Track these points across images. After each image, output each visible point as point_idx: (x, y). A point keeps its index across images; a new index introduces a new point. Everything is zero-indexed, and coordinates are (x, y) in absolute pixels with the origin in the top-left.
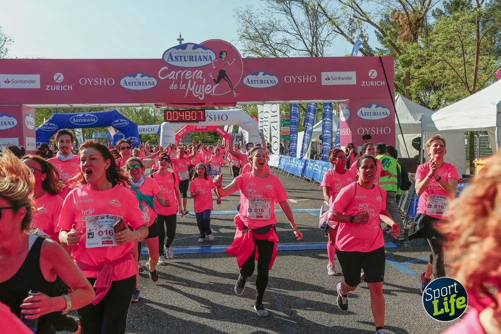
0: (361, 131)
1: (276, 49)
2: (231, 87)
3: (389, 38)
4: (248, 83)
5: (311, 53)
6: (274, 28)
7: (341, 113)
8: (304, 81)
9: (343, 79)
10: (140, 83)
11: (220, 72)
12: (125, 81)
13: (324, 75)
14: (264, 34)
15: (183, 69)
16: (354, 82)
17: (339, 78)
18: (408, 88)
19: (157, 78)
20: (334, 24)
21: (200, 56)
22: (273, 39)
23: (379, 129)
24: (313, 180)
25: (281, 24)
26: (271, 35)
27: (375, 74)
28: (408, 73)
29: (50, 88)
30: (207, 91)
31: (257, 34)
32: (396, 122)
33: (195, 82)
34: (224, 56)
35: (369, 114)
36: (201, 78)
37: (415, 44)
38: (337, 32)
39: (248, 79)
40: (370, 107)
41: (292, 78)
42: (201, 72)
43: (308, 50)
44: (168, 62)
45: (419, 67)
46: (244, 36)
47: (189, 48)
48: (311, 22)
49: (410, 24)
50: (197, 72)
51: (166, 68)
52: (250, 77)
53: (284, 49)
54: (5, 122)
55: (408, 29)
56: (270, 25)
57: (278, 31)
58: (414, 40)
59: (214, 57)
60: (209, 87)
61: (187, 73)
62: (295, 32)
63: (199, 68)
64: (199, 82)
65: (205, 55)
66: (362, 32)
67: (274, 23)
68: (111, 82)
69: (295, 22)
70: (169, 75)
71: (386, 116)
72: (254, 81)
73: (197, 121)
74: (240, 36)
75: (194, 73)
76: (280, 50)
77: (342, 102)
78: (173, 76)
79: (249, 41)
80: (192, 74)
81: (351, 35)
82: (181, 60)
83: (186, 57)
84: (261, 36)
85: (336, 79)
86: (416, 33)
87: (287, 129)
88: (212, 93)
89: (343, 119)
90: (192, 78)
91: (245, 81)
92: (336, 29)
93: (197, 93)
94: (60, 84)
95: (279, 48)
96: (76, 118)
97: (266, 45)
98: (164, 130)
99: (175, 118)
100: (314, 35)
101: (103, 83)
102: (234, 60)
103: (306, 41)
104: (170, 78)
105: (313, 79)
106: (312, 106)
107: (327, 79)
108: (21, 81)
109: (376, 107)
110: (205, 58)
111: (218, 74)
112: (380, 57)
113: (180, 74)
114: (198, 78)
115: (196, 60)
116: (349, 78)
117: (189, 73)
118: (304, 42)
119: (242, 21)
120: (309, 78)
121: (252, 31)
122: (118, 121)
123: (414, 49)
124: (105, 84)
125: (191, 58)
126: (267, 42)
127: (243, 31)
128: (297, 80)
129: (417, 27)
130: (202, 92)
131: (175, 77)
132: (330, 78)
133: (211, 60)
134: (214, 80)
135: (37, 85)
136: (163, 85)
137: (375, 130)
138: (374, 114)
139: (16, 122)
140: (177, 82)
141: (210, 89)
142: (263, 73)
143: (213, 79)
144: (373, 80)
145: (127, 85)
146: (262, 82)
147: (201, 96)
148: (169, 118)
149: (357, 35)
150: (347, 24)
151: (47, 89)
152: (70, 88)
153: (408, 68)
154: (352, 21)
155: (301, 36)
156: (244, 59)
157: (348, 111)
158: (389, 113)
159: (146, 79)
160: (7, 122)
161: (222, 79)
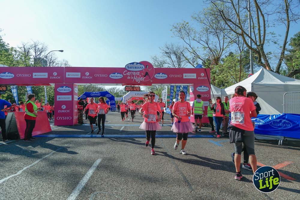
2: (150, 79)
4: (156, 77)
7: (190, 89)
8: (177, 77)
10: (116, 76)
12: (111, 75)
13: (184, 75)
15: (133, 71)
16: (195, 77)
17: (190, 76)
19: (123, 74)
21: (139, 67)
23: (205, 95)
27: (203, 75)
28: (214, 78)
29: (84, 77)
32: (211, 94)
34: (148, 67)
35: (201, 89)
40: (201, 87)
41: (172, 75)
42: (139, 73)
44: (127, 69)
47: (135, 64)
51: (126, 71)
52: (157, 75)
55: (214, 61)
59: (144, 67)
61: (134, 73)
63: (138, 71)
64: (138, 76)
65: (141, 66)
68: (106, 76)
70: (127, 74)
75: (136, 73)
77: (191, 85)
78: (129, 74)
82: (132, 68)
85: (188, 76)
86: (217, 63)
89: (191, 91)
90: (135, 75)
93: (137, 80)
99: (129, 89)
102: (151, 68)
105: (180, 76)
108: (73, 75)
109: (204, 87)
110: (141, 68)
111: (145, 73)
112: (205, 69)
113: (131, 73)
115: (137, 68)
116: (194, 76)
125: (135, 68)
128: (174, 76)
129: (218, 60)
132: (186, 76)
134: (144, 76)
135: (79, 76)
138: (203, 89)
139: (71, 90)
140: (130, 76)
141: (142, 79)
142: (162, 73)
144: (203, 77)
145: (112, 77)
146: (161, 77)
147: (139, 81)
148: (127, 89)
152: (91, 78)
156: (155, 68)
157: (193, 88)
158: (208, 89)
159: (119, 75)
160: (68, 90)
161: (147, 75)
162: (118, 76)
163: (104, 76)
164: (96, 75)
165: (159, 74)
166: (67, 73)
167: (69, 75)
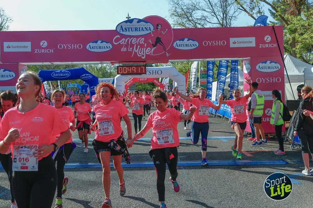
0: (259, 80)
1: (196, 23)
3: (280, 13)
4: (177, 46)
5: (222, 25)
6: (195, 8)
7: (244, 67)
8: (217, 45)
9: (246, 42)
10: (100, 47)
11: (156, 39)
12: (90, 46)
13: (232, 40)
14: (188, 13)
15: (130, 37)
16: (253, 44)
17: (243, 42)
18: (294, 49)
20: (239, 3)
21: (142, 28)
22: (194, 16)
23: (273, 79)
24: (224, 116)
25: (201, 5)
26: (193, 13)
27: (270, 39)
28: (294, 39)
29: (38, 51)
30: (147, 52)
31: (183, 12)
32: (285, 73)
33: (139, 46)
34: (159, 27)
35: (265, 68)
36: (144, 43)
37: (299, 17)
38: (242, 10)
39: (177, 43)
40: (266, 63)
41: (208, 42)
42: (143, 39)
43: (220, 23)
44: (120, 32)
45: (302, 34)
46: (174, 14)
48: (222, 3)
49: (295, 3)
50: (140, 40)
51: (118, 36)
52: (178, 42)
53: (202, 23)
54: (7, 75)
55: (294, 6)
56: (192, 6)
57: (198, 10)
58: (298, 14)
59: (152, 28)
60: (149, 49)
61: (134, 39)
62: (211, 11)
63: (142, 36)
64: (142, 46)
65: (146, 27)
66: (259, 9)
67: (195, 4)
68: (80, 46)
69: (210, 3)
70: (121, 41)
71: (278, 69)
72: (181, 45)
73: (141, 74)
74: (171, 14)
75: (138, 40)
76: (199, 24)
77: (245, 60)
78: (123, 42)
79: (177, 17)
80: (137, 40)
81: (252, 12)
82: (129, 31)
83: (133, 29)
84: (186, 14)
85: (240, 43)
86: (300, 9)
87: (205, 80)
88: (151, 53)
89: (246, 72)
90: (136, 44)
91: (175, 45)
92: (241, 8)
93: (140, 54)
94: (44, 48)
95: (199, 22)
96: (55, 73)
97: (189, 20)
98: (117, 81)
99: (125, 72)
100: (224, 13)
101: (74, 47)
102: (167, 30)
103: (218, 17)
104: (121, 44)
105: (224, 43)
106: (223, 63)
107: (235, 43)
108: (18, 47)
109: (270, 63)
110: (146, 29)
112: (273, 27)
113: (129, 40)
114: (141, 43)
115: (139, 31)
116: (250, 42)
117: (135, 40)
118: (217, 18)
119: (172, 3)
120: (221, 43)
121: (179, 10)
122: (84, 75)
123: (299, 21)
124: (76, 48)
125: (136, 29)
126: (190, 18)
127: (173, 10)
128: (212, 43)
129: (301, 5)
130: (144, 54)
131: (125, 42)
132: (235, 42)
133: (150, 30)
135: (29, 49)
136: (116, 48)
137: (270, 80)
138: (269, 68)
139: (14, 75)
140: (126, 46)
141: (149, 51)
142: (188, 39)
143: (152, 43)
144: (268, 43)
145: (91, 49)
146: (187, 45)
147: (143, 56)
148: (121, 72)
149: (256, 11)
150: (248, 4)
151: (35, 52)
152: (52, 51)
153: (294, 35)
154: (252, 2)
155: (215, 13)
156: (174, 29)
157: (249, 66)
158: (280, 67)
159: (104, 44)
160: (8, 75)
161: (158, 43)
162: (103, 47)
163: (77, 46)
164: (61, 46)
165: (183, 40)
166: (6, 44)
167: (10, 47)
